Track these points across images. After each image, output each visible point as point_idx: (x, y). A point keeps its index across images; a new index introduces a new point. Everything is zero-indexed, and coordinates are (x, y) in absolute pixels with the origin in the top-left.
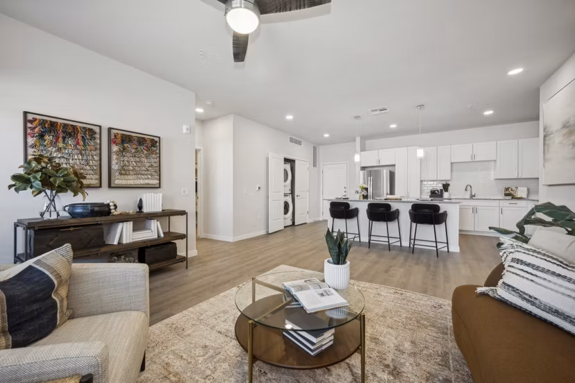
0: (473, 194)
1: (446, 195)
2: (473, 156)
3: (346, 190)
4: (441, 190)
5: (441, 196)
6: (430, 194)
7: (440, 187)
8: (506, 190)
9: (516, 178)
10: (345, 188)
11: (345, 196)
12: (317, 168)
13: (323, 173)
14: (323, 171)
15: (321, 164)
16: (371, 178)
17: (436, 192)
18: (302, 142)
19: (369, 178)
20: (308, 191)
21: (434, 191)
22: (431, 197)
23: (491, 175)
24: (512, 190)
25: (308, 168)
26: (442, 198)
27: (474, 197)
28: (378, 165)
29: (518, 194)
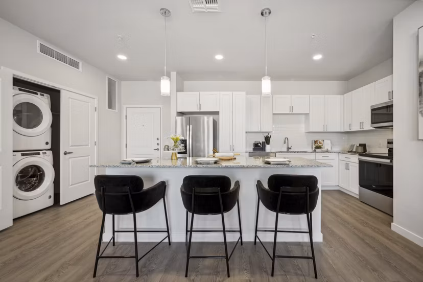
0: (290, 147)
1: (268, 148)
2: (291, 108)
3: (159, 142)
4: (263, 143)
5: (263, 149)
6: (252, 147)
7: (261, 139)
8: (315, 142)
9: (323, 131)
10: (158, 139)
11: (158, 149)
12: (117, 111)
13: (126, 118)
14: (126, 116)
15: (124, 107)
16: (191, 126)
17: (259, 144)
18: (80, 65)
19: (188, 127)
20: (95, 144)
21: (258, 143)
22: (254, 150)
23: (303, 128)
24: (320, 143)
25: (96, 108)
26: (265, 151)
27: (290, 150)
28: (199, 111)
29: (325, 147)
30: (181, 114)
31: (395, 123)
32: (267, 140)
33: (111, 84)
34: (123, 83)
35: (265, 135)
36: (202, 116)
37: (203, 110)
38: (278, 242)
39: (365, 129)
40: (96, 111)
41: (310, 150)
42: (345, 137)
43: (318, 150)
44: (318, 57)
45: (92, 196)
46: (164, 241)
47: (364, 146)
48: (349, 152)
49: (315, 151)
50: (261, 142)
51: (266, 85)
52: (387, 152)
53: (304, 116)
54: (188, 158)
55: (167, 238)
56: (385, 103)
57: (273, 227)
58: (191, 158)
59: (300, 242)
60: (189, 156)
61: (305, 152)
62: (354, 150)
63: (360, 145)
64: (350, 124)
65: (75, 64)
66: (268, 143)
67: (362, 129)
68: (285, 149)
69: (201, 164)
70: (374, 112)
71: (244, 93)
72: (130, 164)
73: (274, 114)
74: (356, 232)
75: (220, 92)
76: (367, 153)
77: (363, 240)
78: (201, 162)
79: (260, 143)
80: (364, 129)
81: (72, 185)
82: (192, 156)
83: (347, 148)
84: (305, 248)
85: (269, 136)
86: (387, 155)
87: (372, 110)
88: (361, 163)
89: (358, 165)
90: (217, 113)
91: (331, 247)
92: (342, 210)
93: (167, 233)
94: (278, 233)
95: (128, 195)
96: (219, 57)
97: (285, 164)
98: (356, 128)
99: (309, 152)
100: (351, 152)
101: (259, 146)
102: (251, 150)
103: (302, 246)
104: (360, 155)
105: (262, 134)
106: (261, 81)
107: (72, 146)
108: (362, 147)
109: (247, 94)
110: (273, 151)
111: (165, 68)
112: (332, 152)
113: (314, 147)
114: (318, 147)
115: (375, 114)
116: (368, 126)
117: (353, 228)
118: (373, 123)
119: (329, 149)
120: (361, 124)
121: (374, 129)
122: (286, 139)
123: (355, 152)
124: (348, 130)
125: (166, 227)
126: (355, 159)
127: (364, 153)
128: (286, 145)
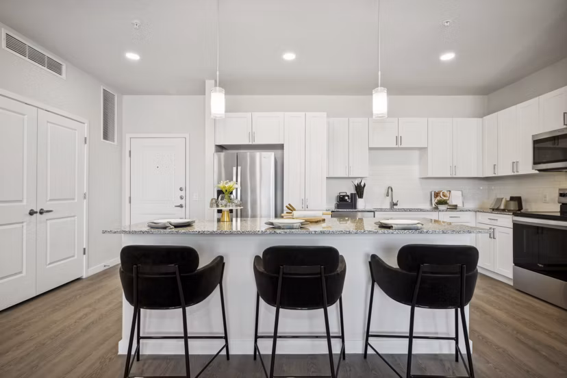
0: (395, 201)
1: (361, 204)
2: (399, 139)
3: (183, 193)
4: (353, 195)
5: (353, 205)
6: (335, 202)
7: (350, 190)
8: (437, 195)
9: (450, 176)
10: (181, 189)
11: (181, 206)
12: (116, 143)
13: (130, 156)
14: (130, 152)
15: (128, 136)
16: (239, 168)
17: (346, 198)
18: (64, 68)
19: (235, 169)
20: (85, 198)
21: (344, 196)
22: (338, 206)
23: (415, 171)
24: (444, 196)
25: (85, 139)
26: (355, 208)
27: (395, 207)
28: (251, 143)
29: (453, 201)
30: (221, 148)
32: (360, 190)
33: (108, 100)
34: (126, 98)
35: (356, 182)
36: (248, 153)
37: (257, 142)
38: (414, 355)
39: (521, 172)
40: (85, 143)
41: (427, 206)
42: (483, 186)
43: (441, 207)
44: (448, 57)
45: (81, 281)
46: (220, 353)
47: (518, 200)
48: (493, 210)
49: (436, 208)
50: (349, 194)
51: (380, 101)
52: (559, 210)
53: (417, 153)
54: (234, 219)
55: (225, 349)
56: (558, 130)
57: (405, 330)
58: (239, 219)
59: (436, 355)
60: (237, 217)
61: (421, 210)
62: (502, 207)
63: (512, 199)
64: (495, 165)
65: (55, 67)
66: (361, 196)
67: (516, 173)
68: (388, 206)
69: (279, 228)
70: (536, 146)
71: (325, 114)
72: (165, 228)
73: (370, 149)
74: (522, 338)
75: (286, 113)
76: (522, 211)
77: (536, 351)
78: (280, 225)
79: (348, 196)
80: (519, 173)
81: (50, 264)
82: (241, 217)
83: (490, 203)
84: (447, 365)
85: (362, 184)
86: (559, 214)
87: (535, 142)
88: (517, 228)
89: (511, 231)
90: (281, 147)
91: (488, 362)
92: (489, 302)
93: (224, 340)
94: (414, 340)
95: (176, 277)
96: (289, 56)
97: (417, 229)
98: (505, 171)
99: (428, 211)
100: (496, 210)
101: (346, 200)
102: (333, 207)
103: (441, 360)
104: (515, 214)
105: (349, 181)
106: (372, 94)
107: (50, 200)
108: (516, 203)
109: (328, 116)
110: (368, 208)
111: (218, 73)
112: (466, 211)
113: (434, 201)
114: (441, 202)
115: (539, 149)
116: (527, 167)
117: (515, 332)
118: (535, 163)
119: (460, 205)
120: (515, 164)
121: (537, 172)
122: (390, 191)
123: (504, 210)
124: (491, 174)
125: (223, 331)
126: (506, 222)
127: (519, 212)
128: (388, 199)
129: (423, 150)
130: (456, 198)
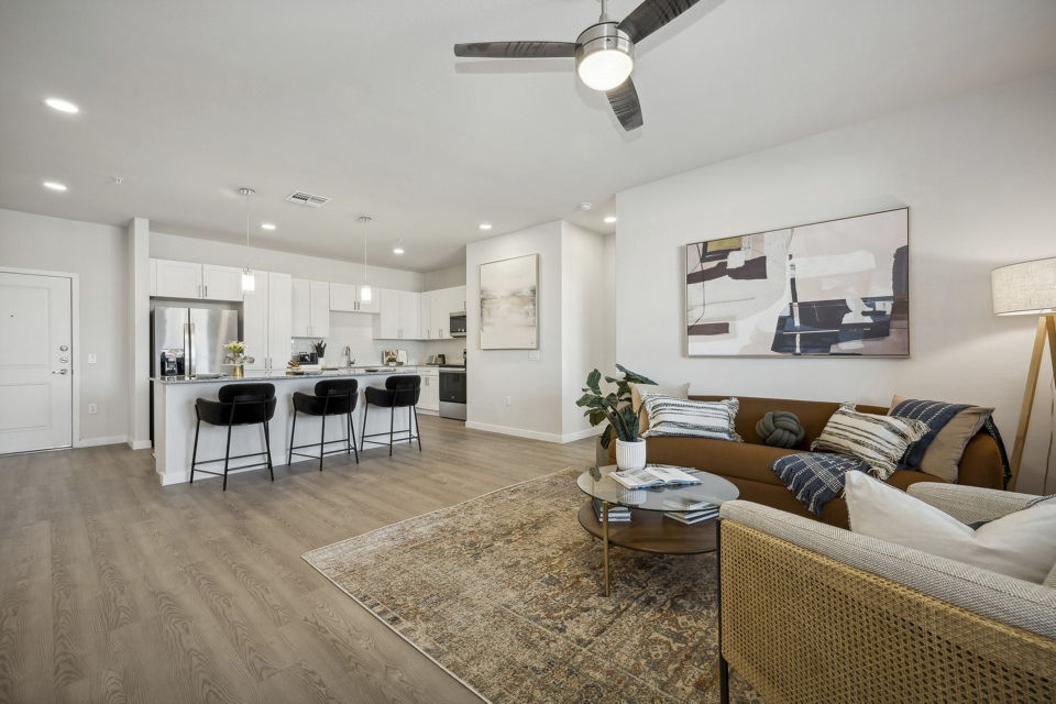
0: (352, 360)
1: (322, 362)
2: (356, 304)
4: (313, 354)
7: (308, 349)
8: (387, 354)
9: (397, 338)
11: (62, 373)
21: (302, 354)
23: (369, 333)
24: (393, 354)
26: (317, 364)
27: (351, 365)
28: (201, 298)
29: (400, 359)
31: (468, 334)
32: (320, 351)
35: (316, 342)
37: (209, 298)
41: (380, 364)
42: (423, 346)
43: (391, 364)
44: (399, 251)
47: (442, 357)
49: (388, 365)
50: (309, 353)
52: (462, 360)
53: (371, 318)
56: (461, 312)
62: (433, 362)
63: (440, 356)
66: (322, 354)
67: (441, 338)
68: (345, 364)
70: (452, 321)
71: (289, 276)
73: (331, 312)
76: (446, 364)
79: (307, 355)
80: (443, 338)
83: (426, 360)
85: (323, 345)
86: (462, 364)
87: (452, 318)
88: (442, 375)
89: (438, 378)
90: (239, 304)
98: (435, 336)
100: (430, 364)
104: (441, 366)
105: (309, 342)
108: (442, 359)
112: (409, 366)
113: (386, 359)
114: (390, 360)
115: (454, 323)
116: (447, 335)
118: (452, 332)
119: (405, 362)
120: (441, 331)
121: (452, 338)
122: (348, 351)
123: (434, 364)
124: (426, 338)
126: (435, 371)
127: (443, 364)
128: (345, 359)
129: (376, 316)
130: (402, 357)
